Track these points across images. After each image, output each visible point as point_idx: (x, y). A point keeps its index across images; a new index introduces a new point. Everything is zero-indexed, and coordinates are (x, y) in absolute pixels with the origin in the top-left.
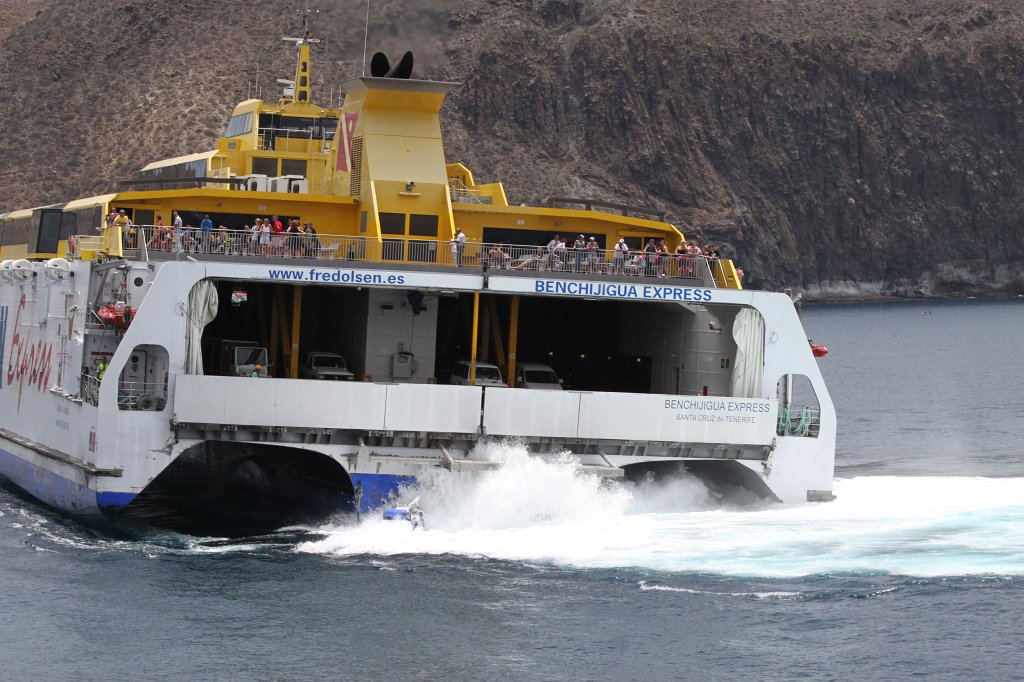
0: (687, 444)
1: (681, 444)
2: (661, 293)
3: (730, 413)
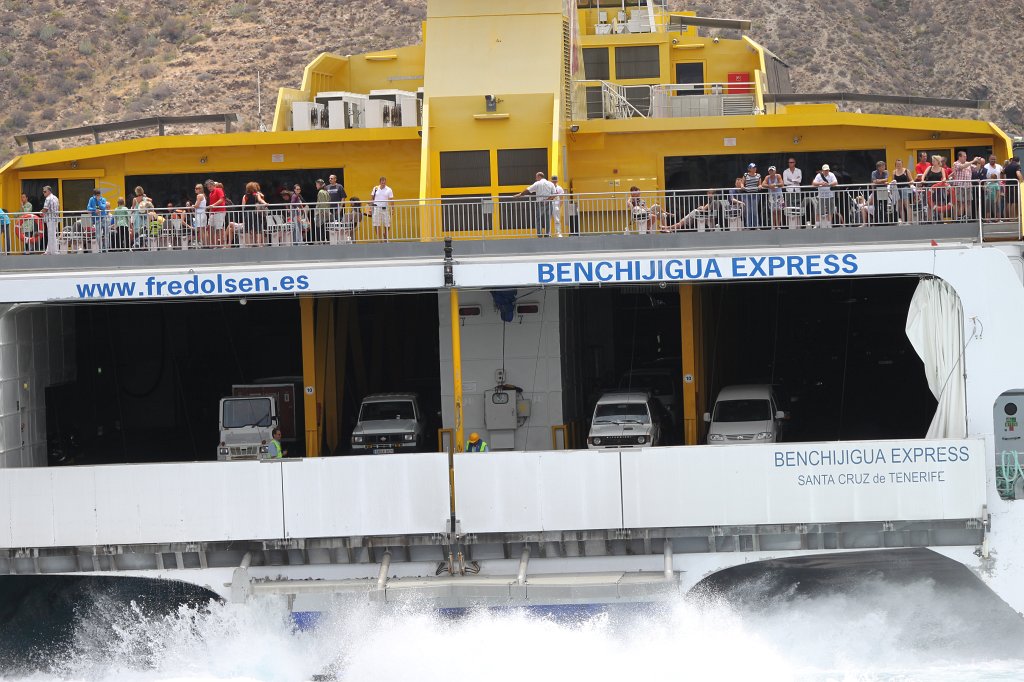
0: (826, 526)
1: (816, 526)
2: (765, 266)
3: (897, 468)
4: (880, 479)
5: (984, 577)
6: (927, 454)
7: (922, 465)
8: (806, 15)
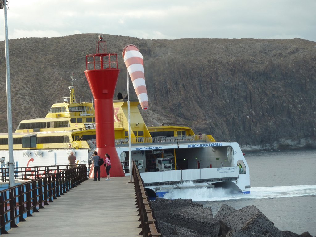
2: (213, 145)
3: (230, 170)
4: (228, 172)
5: (236, 184)
6: (233, 168)
7: (233, 170)
8: (29, 105)
